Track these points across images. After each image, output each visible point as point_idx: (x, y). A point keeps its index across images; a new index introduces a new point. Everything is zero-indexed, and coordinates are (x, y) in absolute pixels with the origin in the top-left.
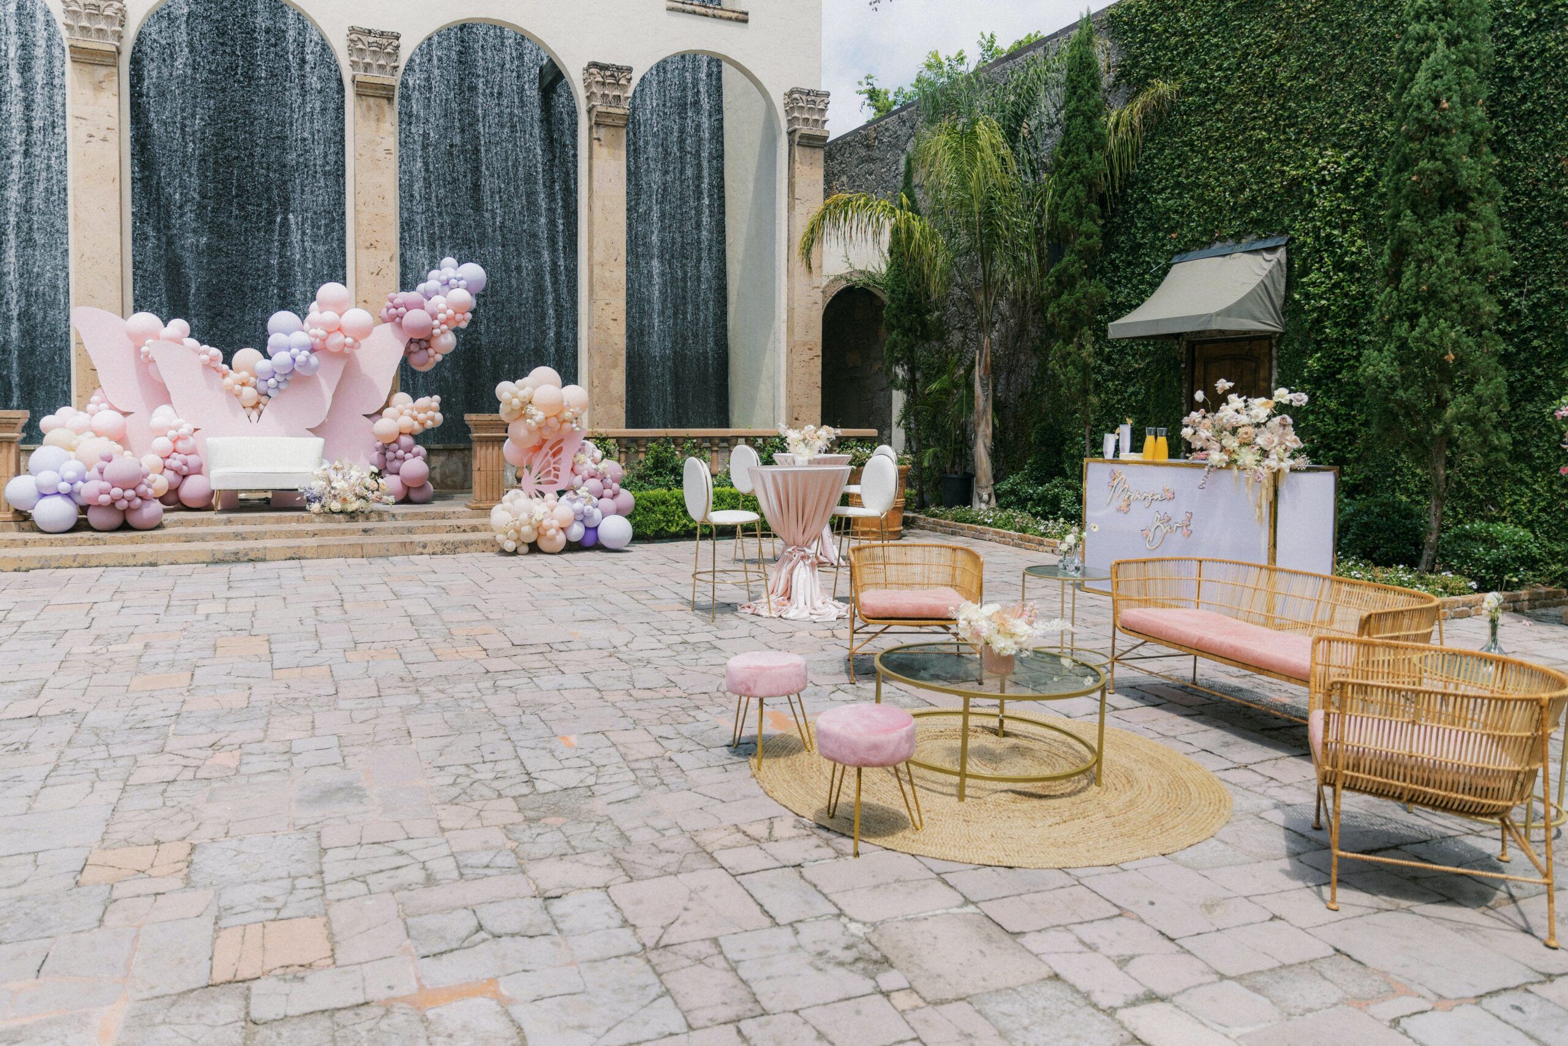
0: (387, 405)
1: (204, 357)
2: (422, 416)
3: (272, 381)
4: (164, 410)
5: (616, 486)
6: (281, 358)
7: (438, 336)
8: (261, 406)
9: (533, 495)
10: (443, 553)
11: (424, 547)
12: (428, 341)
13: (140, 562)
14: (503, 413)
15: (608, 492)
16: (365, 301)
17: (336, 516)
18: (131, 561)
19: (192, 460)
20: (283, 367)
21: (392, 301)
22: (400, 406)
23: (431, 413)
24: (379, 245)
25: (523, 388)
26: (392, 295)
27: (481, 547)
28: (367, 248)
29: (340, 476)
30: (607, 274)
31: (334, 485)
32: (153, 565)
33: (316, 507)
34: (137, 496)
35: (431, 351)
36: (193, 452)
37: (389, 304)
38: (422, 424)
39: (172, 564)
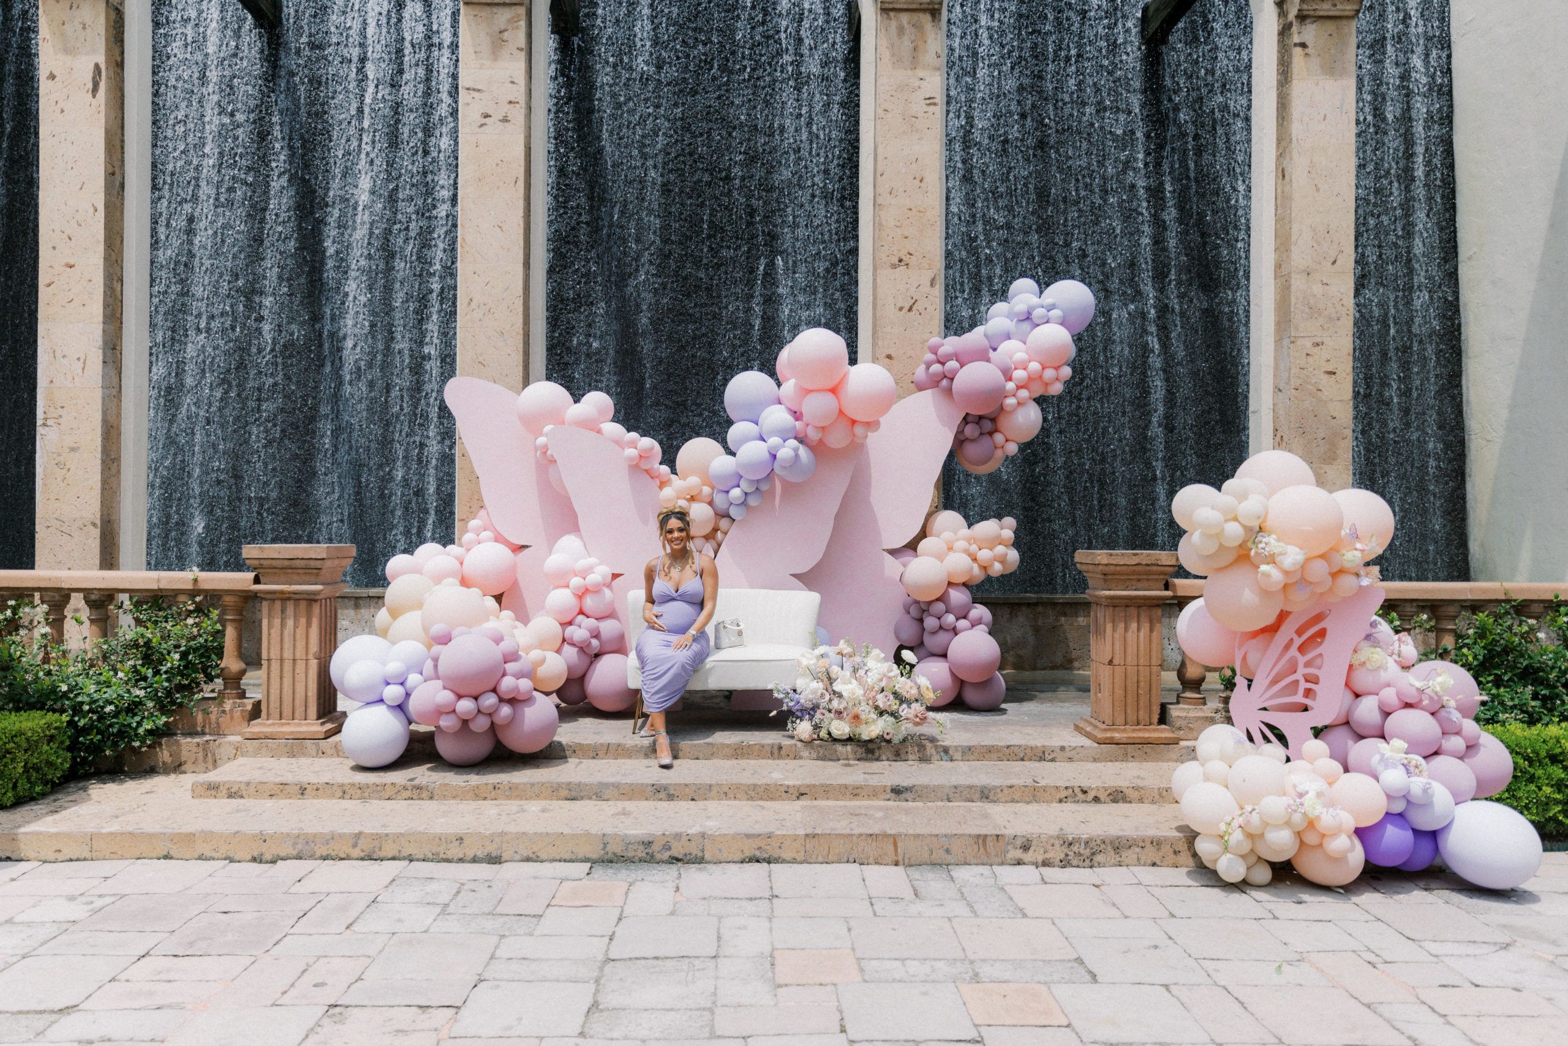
0: (923, 534)
1: (631, 452)
2: (985, 554)
3: (736, 493)
4: (569, 543)
5: (1470, 726)
6: (752, 451)
7: (1014, 411)
8: (719, 535)
9: (1257, 736)
10: (1065, 863)
11: (1026, 848)
12: (993, 420)
13: (470, 854)
14: (1188, 553)
15: (1456, 743)
16: (889, 357)
17: (839, 748)
18: (455, 851)
19: (608, 628)
20: (752, 466)
21: (934, 350)
22: (947, 535)
23: (1000, 549)
24: (913, 261)
25: (1243, 496)
26: (935, 340)
27: (1151, 854)
28: (894, 266)
29: (847, 673)
30: (1318, 289)
31: (837, 687)
32: (495, 860)
33: (804, 728)
34: (501, 700)
35: (999, 438)
36: (611, 615)
37: (930, 356)
38: (985, 568)
39: (528, 859)
